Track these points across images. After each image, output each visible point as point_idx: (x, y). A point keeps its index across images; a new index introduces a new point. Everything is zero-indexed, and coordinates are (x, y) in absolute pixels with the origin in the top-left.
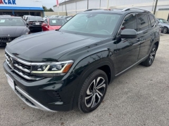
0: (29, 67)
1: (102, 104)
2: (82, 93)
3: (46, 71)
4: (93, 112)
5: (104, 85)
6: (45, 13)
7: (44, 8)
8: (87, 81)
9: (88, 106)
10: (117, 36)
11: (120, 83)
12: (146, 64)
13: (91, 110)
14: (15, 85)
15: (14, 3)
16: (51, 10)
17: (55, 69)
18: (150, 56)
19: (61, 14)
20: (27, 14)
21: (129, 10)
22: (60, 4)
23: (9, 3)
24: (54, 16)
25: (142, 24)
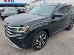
0: (10, 29)
1: (44, 47)
2: (34, 41)
3: (17, 31)
4: (40, 50)
5: (46, 38)
6: (26, 6)
7: (26, 4)
8: (36, 36)
9: (37, 47)
10: (53, 16)
11: (55, 37)
12: (68, 29)
13: (39, 49)
14: (6, 36)
15: (13, 2)
16: (29, 5)
17: (21, 30)
18: (70, 25)
19: (32, 6)
20: (18, 6)
21: (60, 3)
22: (32, 2)
23: (12, 2)
24: (29, 7)
25: (68, 10)
